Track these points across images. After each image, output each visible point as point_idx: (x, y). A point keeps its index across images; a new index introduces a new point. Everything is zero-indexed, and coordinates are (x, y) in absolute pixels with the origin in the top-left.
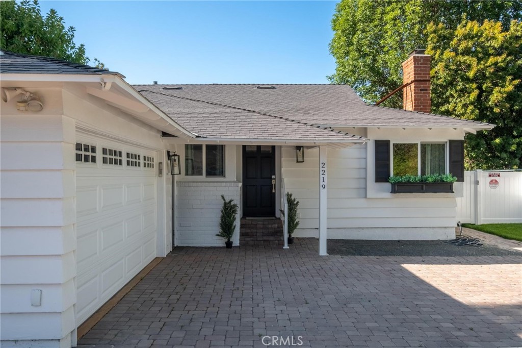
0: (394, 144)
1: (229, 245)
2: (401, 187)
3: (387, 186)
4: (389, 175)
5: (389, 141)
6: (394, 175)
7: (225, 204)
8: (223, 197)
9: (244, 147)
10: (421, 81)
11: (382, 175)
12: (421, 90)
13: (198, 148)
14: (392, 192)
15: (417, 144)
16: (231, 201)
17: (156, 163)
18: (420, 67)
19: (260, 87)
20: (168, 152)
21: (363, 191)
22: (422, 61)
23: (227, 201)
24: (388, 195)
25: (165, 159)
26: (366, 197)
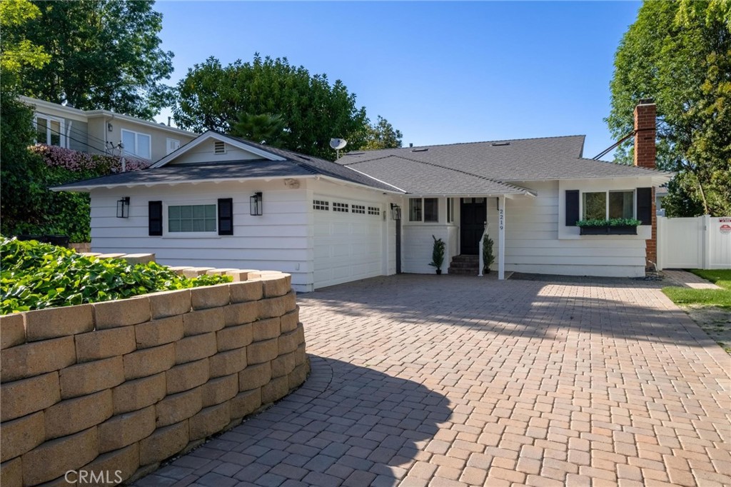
0: (583, 193)
1: (439, 272)
2: (587, 230)
3: (577, 229)
4: (578, 219)
5: (578, 191)
6: (583, 219)
7: (436, 241)
8: (433, 236)
9: (462, 199)
10: (645, 130)
11: (571, 219)
12: (645, 139)
13: (419, 200)
14: (581, 234)
15: (605, 193)
16: (440, 240)
17: (381, 212)
18: (645, 117)
19: (495, 144)
20: (392, 204)
21: (555, 234)
22: (646, 111)
23: (437, 239)
24: (578, 237)
25: (388, 210)
26: (557, 239)
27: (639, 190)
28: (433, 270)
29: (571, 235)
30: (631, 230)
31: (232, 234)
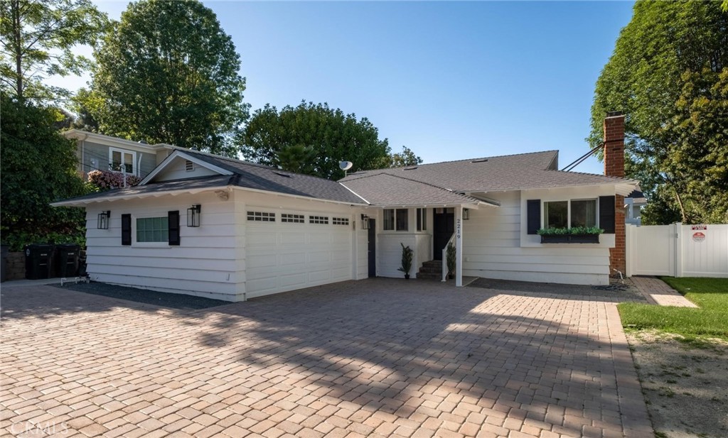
0: (545, 203)
1: (407, 277)
2: (547, 238)
3: (538, 237)
4: (539, 226)
5: (540, 200)
6: (545, 226)
7: (404, 249)
8: (402, 244)
9: (435, 209)
10: (613, 141)
11: (533, 228)
12: (613, 150)
13: (392, 211)
14: (542, 242)
15: (567, 202)
16: (408, 247)
17: (350, 222)
18: (613, 129)
19: (474, 161)
20: (362, 215)
21: (517, 242)
22: (614, 123)
23: (405, 247)
24: (539, 245)
25: (358, 221)
26: (519, 247)
27: (601, 198)
28: (402, 275)
29: (533, 242)
30: (594, 239)
31: (179, 244)
